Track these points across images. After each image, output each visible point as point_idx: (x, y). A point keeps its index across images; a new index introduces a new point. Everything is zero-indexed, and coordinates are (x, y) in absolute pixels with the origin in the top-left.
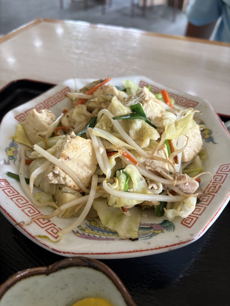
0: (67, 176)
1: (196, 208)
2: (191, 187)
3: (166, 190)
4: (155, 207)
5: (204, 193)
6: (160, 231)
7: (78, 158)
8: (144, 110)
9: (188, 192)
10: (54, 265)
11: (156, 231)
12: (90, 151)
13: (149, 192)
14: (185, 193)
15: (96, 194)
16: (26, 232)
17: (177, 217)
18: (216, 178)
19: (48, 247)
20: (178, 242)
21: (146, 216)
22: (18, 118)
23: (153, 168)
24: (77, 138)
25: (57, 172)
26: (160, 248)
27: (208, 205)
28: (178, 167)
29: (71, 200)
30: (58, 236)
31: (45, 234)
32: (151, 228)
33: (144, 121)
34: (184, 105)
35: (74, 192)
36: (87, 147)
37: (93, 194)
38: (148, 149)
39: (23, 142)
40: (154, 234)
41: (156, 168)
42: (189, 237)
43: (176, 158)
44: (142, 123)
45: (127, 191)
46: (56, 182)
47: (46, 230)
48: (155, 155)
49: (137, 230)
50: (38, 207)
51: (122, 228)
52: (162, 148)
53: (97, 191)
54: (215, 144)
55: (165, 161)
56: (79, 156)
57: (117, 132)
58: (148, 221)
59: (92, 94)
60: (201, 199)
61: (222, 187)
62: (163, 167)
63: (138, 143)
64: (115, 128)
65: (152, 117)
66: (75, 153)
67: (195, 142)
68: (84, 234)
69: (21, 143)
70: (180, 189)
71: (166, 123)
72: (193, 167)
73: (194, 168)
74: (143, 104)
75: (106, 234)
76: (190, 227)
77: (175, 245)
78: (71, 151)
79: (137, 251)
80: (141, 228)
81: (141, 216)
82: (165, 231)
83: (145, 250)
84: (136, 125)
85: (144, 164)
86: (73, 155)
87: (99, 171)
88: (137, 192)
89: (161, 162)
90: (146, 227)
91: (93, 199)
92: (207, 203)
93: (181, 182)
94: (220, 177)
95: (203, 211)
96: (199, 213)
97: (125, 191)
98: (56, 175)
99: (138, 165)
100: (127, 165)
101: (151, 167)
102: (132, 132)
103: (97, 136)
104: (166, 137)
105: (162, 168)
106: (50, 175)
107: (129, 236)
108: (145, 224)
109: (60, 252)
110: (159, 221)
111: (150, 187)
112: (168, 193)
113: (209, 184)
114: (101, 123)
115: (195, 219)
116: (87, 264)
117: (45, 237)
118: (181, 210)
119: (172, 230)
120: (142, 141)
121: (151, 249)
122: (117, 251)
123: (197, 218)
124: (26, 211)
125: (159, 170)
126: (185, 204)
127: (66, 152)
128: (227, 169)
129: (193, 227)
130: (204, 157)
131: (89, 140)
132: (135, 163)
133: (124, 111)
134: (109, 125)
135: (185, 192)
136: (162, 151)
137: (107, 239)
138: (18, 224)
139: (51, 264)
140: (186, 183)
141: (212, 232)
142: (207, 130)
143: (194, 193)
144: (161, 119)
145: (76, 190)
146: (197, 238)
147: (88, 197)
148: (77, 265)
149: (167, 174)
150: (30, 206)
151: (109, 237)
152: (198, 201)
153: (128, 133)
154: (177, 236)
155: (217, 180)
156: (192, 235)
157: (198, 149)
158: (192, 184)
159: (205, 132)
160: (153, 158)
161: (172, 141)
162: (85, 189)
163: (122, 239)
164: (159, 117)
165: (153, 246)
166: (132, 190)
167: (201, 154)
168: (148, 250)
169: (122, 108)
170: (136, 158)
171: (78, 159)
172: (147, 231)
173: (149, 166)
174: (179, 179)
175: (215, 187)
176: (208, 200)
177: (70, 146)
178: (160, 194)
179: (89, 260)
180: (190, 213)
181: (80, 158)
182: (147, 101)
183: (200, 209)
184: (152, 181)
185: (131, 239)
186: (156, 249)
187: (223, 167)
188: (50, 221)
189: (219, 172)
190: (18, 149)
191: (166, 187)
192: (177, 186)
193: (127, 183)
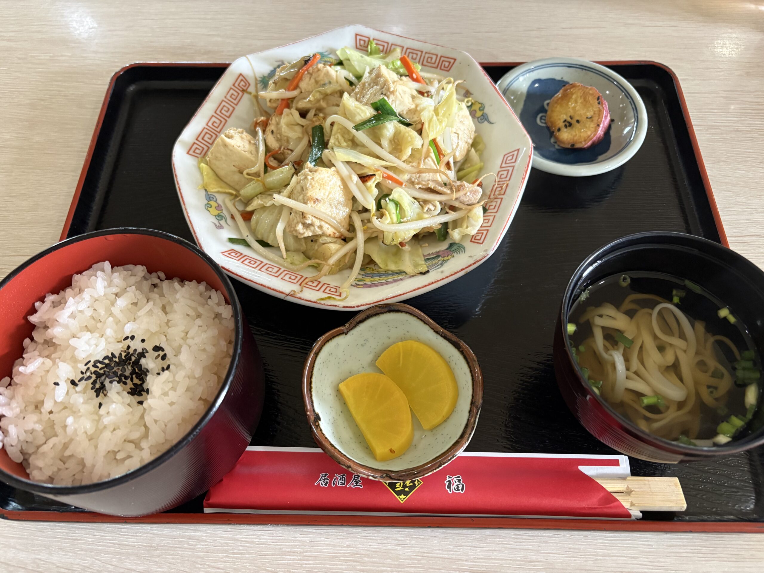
0: (323, 223)
1: (484, 220)
2: (473, 196)
3: (444, 207)
4: (436, 231)
5: (489, 198)
6: (450, 257)
7: (328, 196)
8: (390, 104)
9: (470, 202)
10: (351, 323)
11: (446, 258)
12: (339, 183)
13: (426, 216)
14: (468, 205)
15: (364, 235)
16: (303, 299)
17: (464, 236)
18: (501, 175)
19: (338, 306)
20: (473, 262)
21: (427, 245)
22: (191, 152)
23: (424, 185)
24: (319, 171)
25: (309, 222)
26: (455, 273)
27: (497, 212)
28: (452, 174)
29: (337, 251)
30: (341, 293)
31: (325, 296)
32: (438, 256)
33: (396, 122)
34: (435, 65)
35: (334, 240)
36: (335, 179)
37: (361, 237)
38: (410, 160)
39: (220, 190)
40: (444, 261)
41: (428, 184)
42: (483, 253)
43: (448, 164)
44: (395, 126)
45: (402, 222)
46: (310, 234)
47: (323, 292)
48: (422, 166)
49: (423, 262)
50: (298, 271)
51: (407, 265)
52: (427, 156)
53: (365, 231)
54: (491, 125)
55: (436, 171)
56: (329, 194)
57: (363, 146)
58: (431, 249)
59: (296, 87)
60: (487, 208)
61: (509, 185)
62: (435, 179)
63: (397, 155)
64: (357, 139)
65: (403, 111)
66: (323, 191)
67: (464, 130)
68: (366, 284)
69: (218, 192)
70: (461, 202)
71: (425, 116)
72: (469, 165)
73: (469, 167)
74: (388, 97)
75: (391, 276)
76: (482, 243)
77: (470, 266)
78: (317, 190)
79: (432, 283)
80: (426, 260)
81: (421, 246)
82: (455, 254)
83: (441, 280)
84: (388, 131)
85: (412, 183)
86: (322, 194)
87: (355, 205)
88: (412, 220)
89: (431, 174)
90: (432, 256)
91: (363, 242)
92: (495, 210)
93: (461, 193)
94: (505, 173)
95: (493, 221)
96: (489, 224)
97: (399, 223)
98: (307, 226)
99: (405, 185)
100: (392, 190)
101: (422, 184)
102: (385, 143)
103: (342, 162)
104: (430, 136)
105: (433, 181)
106: (300, 227)
107: (417, 271)
108: (429, 255)
109: (354, 307)
110: (444, 246)
111: (426, 209)
112: (448, 210)
113: (494, 185)
114: (336, 136)
115: (485, 232)
116: (386, 310)
117: (329, 298)
118: (467, 227)
119: (462, 251)
120: (400, 151)
121: (447, 277)
122: (412, 289)
123: (488, 230)
124: (287, 278)
125: (432, 185)
126: (470, 219)
127: (311, 193)
128: (512, 159)
129: (485, 242)
130: (480, 147)
131: (333, 169)
132: (400, 184)
133: (366, 114)
134: (346, 136)
135: (466, 203)
136: (430, 159)
137: (396, 281)
138: (288, 295)
139: (346, 323)
140: (466, 194)
141: (508, 243)
142: (477, 103)
143: (478, 202)
144: (415, 111)
145: (336, 237)
146: (491, 253)
147: (357, 241)
148: (376, 314)
149: (442, 187)
150: (286, 272)
151: (396, 279)
152: (485, 210)
153: (380, 145)
154: (470, 257)
155: (503, 176)
156: (486, 251)
157: (471, 138)
158: (474, 192)
159: (474, 108)
160: (420, 172)
161: (437, 140)
162: (347, 232)
163: (412, 276)
164: (413, 109)
165: (447, 274)
166: (405, 219)
167: (474, 144)
168: (443, 279)
169: (360, 109)
170: (398, 176)
171: (329, 198)
172: (435, 261)
173: (418, 184)
174: (458, 189)
175: (502, 187)
176: (495, 206)
177: (315, 184)
178: (438, 214)
179: (387, 305)
180: (478, 227)
181: (331, 196)
182: (393, 92)
183: (489, 219)
184: (426, 202)
185: (421, 273)
186: (452, 275)
187: (507, 158)
188: (320, 282)
189: (504, 165)
190: (220, 202)
191: (443, 203)
192: (456, 199)
193: (398, 212)
